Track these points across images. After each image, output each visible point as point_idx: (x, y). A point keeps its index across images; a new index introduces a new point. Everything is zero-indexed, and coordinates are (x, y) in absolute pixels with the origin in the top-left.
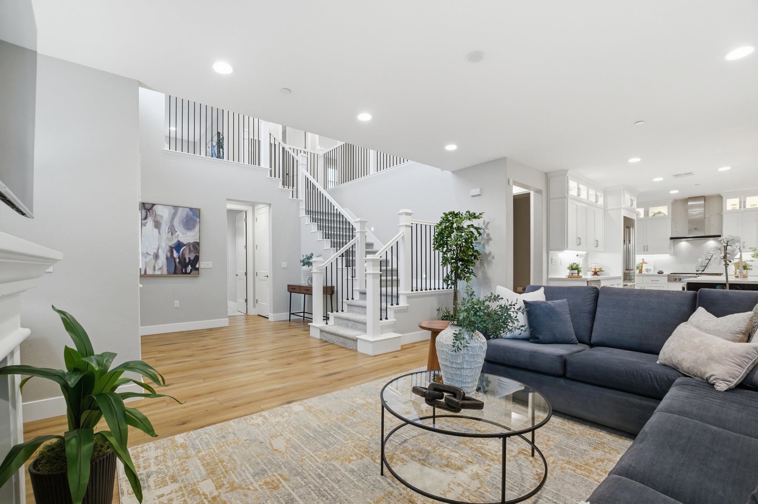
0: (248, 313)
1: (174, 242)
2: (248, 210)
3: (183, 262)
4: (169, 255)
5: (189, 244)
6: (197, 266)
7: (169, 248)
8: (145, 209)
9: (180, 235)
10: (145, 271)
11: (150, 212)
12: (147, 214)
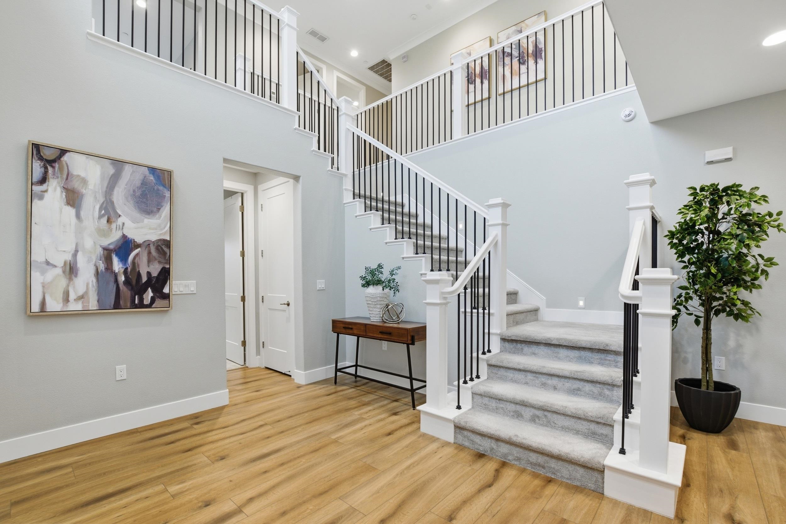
0: (247, 365)
1: (113, 238)
2: (246, 192)
3: (134, 282)
4: (102, 267)
5: (147, 244)
6: (166, 290)
7: (102, 252)
8: (41, 158)
9: (129, 224)
10: (43, 304)
11: (53, 167)
12: (46, 172)
